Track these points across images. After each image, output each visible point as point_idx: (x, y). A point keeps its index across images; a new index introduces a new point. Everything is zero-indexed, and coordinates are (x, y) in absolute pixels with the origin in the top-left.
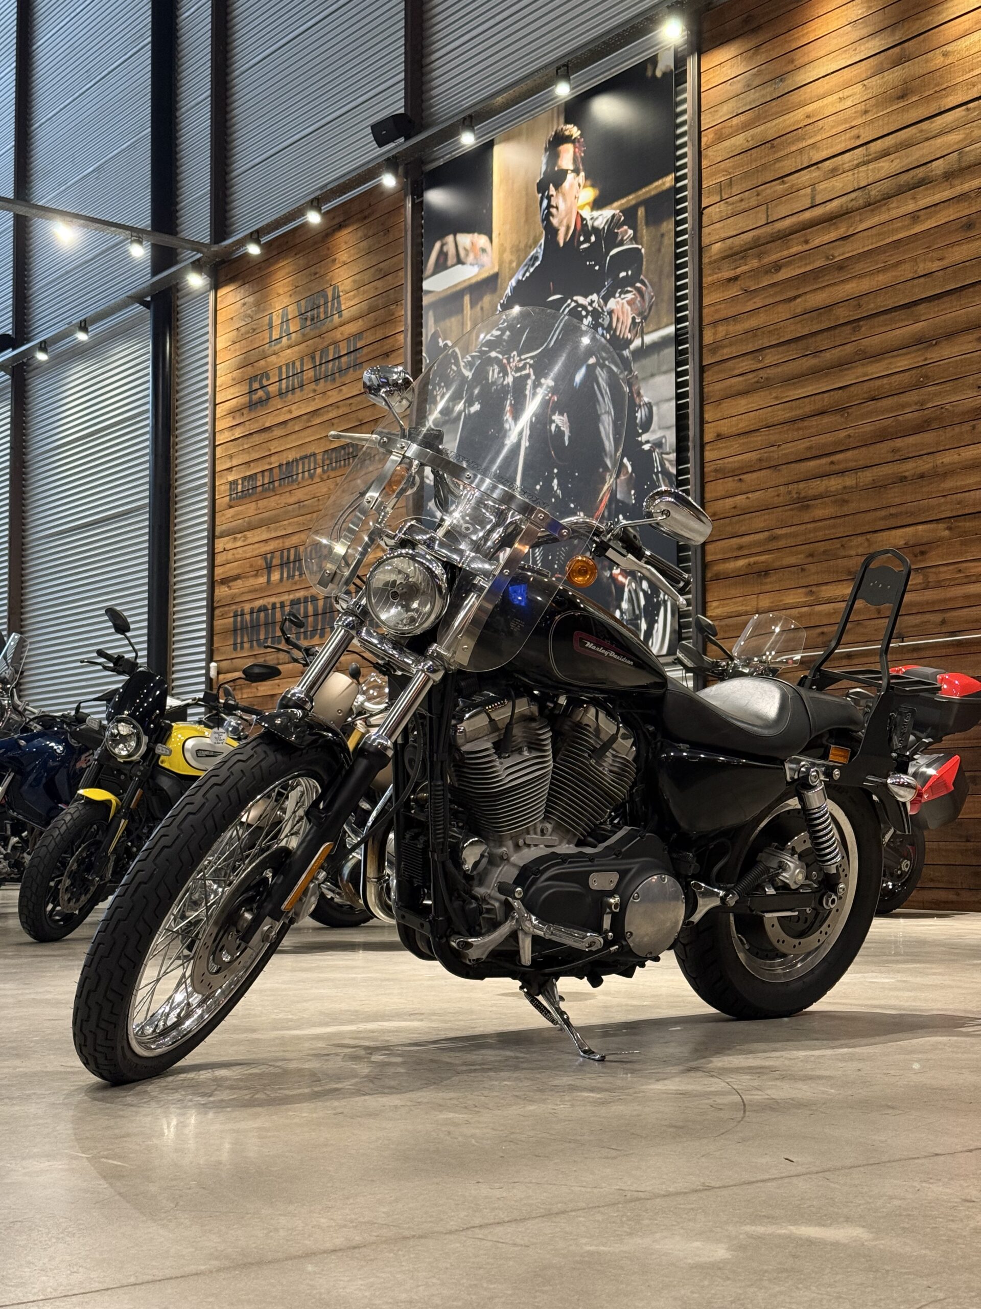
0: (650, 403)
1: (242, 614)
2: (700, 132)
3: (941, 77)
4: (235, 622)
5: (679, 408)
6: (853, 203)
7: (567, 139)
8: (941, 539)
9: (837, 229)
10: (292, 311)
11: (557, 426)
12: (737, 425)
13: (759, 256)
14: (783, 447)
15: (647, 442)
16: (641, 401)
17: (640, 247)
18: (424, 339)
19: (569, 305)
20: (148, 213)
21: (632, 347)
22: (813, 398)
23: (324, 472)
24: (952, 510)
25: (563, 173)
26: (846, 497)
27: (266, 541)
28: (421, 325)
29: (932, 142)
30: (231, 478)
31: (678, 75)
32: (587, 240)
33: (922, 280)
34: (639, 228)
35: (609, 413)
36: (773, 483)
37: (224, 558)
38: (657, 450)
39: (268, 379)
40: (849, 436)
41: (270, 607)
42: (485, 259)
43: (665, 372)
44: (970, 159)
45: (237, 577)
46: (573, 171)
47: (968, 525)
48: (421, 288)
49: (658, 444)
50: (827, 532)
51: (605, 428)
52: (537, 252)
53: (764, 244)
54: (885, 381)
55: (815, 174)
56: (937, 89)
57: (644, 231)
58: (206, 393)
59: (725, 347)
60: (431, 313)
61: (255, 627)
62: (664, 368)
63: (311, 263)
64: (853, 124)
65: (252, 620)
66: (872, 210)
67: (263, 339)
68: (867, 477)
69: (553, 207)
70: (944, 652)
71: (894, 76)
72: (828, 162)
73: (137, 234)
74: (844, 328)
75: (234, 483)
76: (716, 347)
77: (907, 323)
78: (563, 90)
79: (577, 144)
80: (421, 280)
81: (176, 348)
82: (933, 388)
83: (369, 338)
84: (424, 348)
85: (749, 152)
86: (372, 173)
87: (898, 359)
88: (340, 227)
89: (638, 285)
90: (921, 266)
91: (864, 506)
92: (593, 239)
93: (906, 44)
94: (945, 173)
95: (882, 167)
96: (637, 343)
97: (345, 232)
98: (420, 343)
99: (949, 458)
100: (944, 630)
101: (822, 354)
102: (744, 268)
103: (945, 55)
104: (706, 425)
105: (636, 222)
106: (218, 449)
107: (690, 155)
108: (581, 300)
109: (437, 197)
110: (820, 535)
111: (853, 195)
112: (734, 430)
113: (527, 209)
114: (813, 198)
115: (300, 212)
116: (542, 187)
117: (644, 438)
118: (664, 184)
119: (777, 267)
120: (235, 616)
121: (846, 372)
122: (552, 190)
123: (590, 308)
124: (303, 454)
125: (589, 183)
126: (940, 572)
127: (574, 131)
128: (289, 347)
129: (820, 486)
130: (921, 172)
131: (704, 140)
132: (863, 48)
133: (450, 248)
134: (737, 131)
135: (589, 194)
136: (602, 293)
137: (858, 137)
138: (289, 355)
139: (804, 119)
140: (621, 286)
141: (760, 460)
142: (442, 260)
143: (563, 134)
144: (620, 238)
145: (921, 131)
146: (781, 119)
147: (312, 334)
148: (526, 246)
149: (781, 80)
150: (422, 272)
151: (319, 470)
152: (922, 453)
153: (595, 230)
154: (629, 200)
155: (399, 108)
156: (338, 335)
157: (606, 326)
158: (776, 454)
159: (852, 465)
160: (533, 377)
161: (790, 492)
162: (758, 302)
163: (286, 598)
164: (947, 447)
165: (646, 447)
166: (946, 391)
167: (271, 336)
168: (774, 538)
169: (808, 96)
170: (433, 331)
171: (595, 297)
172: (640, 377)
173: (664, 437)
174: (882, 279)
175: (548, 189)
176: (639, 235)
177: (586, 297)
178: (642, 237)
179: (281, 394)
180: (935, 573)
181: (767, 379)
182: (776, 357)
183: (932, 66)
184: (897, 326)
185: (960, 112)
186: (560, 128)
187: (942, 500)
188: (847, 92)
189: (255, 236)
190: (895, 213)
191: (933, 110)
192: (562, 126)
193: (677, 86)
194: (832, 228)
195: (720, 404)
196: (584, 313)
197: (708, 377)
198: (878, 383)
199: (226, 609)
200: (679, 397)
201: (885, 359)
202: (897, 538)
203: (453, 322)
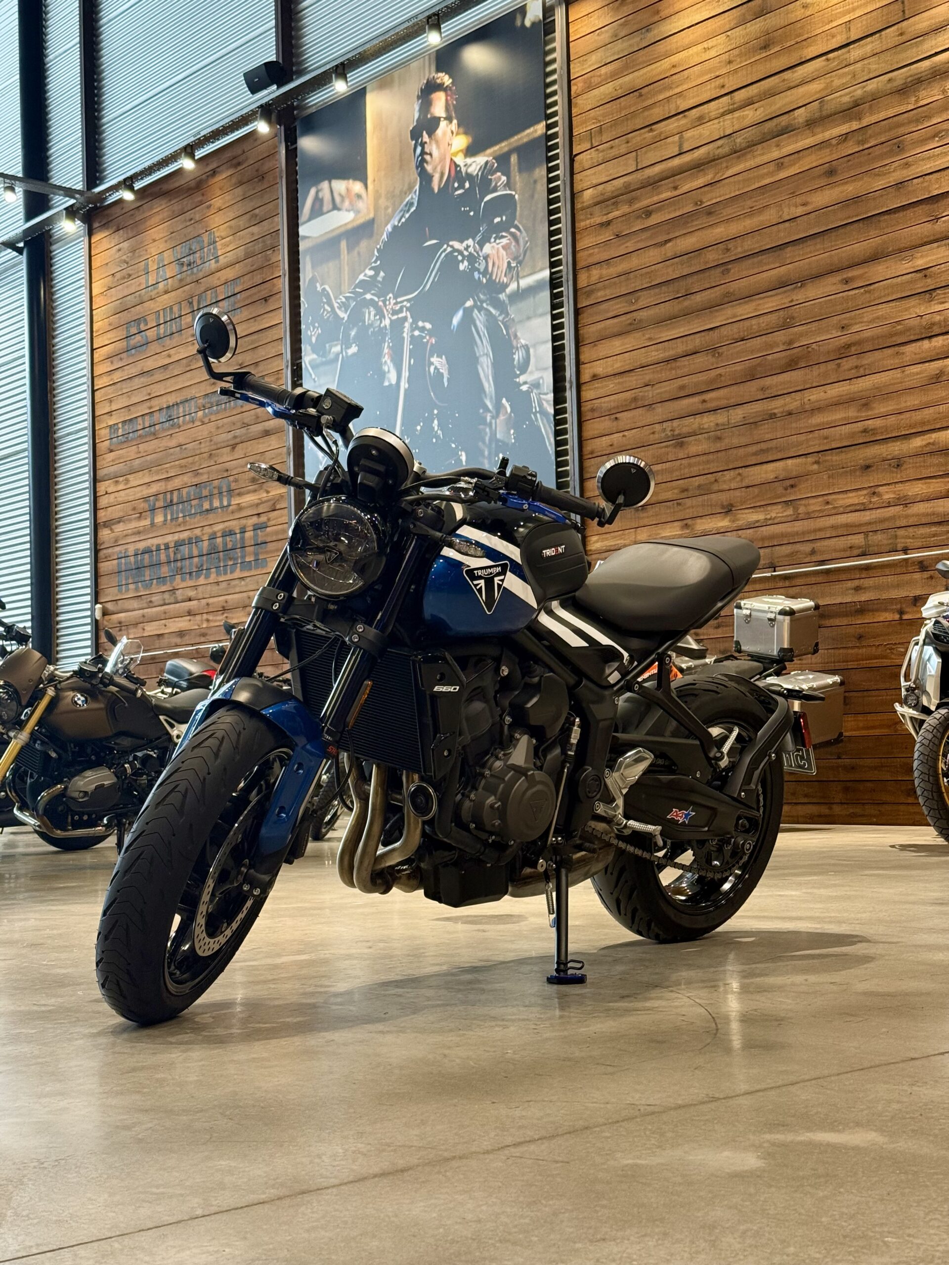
0: (527, 345)
1: (127, 556)
2: (569, 81)
3: (802, 28)
4: (119, 565)
5: (555, 349)
6: (720, 150)
7: (439, 87)
8: (808, 474)
9: (705, 175)
10: (168, 256)
11: (436, 368)
12: (612, 366)
13: (631, 202)
14: (657, 386)
15: (525, 383)
16: (517, 343)
17: (513, 193)
18: (301, 283)
19: (445, 250)
20: (20, 159)
21: (508, 290)
22: (685, 338)
23: (205, 416)
24: (820, 445)
25: (436, 121)
26: (718, 433)
27: (147, 484)
28: (298, 270)
29: (793, 91)
30: (112, 422)
31: (547, 26)
32: (461, 186)
33: (787, 224)
34: (512, 174)
35: (487, 355)
36: (648, 421)
37: (106, 501)
38: (535, 391)
39: (147, 324)
40: (721, 375)
41: (154, 548)
42: (361, 205)
43: (541, 315)
44: (830, 108)
46: (445, 119)
47: (835, 458)
48: (297, 234)
49: (536, 385)
50: (701, 467)
51: (483, 370)
52: (412, 198)
53: (634, 190)
54: (754, 321)
55: (683, 122)
56: (799, 40)
57: (517, 178)
58: (84, 339)
59: (599, 290)
60: (308, 259)
61: (140, 568)
62: (540, 311)
63: (186, 210)
64: (717, 74)
65: (136, 562)
66: (739, 157)
67: (140, 285)
68: (738, 414)
69: (427, 154)
70: (813, 580)
71: (755, 27)
72: (694, 111)
73: (10, 181)
74: (713, 272)
75: (114, 427)
76: (590, 290)
77: (773, 266)
78: (434, 39)
79: (449, 92)
80: (297, 226)
81: (50, 293)
82: (800, 328)
83: (247, 282)
84: (301, 292)
85: (618, 101)
86: (246, 119)
87: (766, 300)
88: (214, 173)
89: (513, 230)
90: (786, 210)
91: (735, 441)
92: (467, 185)
94: (807, 121)
95: (747, 115)
97: (219, 178)
98: (298, 288)
99: (815, 396)
100: (814, 559)
101: (693, 297)
102: (617, 213)
103: (804, 7)
104: (582, 366)
105: (509, 168)
106: (97, 393)
107: (560, 103)
108: (457, 245)
109: (309, 144)
110: (695, 470)
111: (720, 143)
112: (610, 371)
113: (401, 155)
114: (680, 146)
115: (174, 158)
116: (416, 134)
118: (536, 131)
119: (647, 212)
120: (119, 558)
121: (717, 314)
122: (426, 137)
123: (466, 253)
124: (183, 398)
125: (461, 130)
126: (809, 505)
127: (447, 80)
128: (166, 292)
129: (693, 423)
130: (784, 121)
131: (573, 88)
133: (325, 194)
134: (606, 79)
136: (478, 239)
137: (723, 86)
138: (166, 300)
139: (670, 69)
140: (497, 231)
141: (635, 399)
142: (317, 206)
143: (435, 82)
144: (493, 184)
145: (784, 80)
146: (649, 68)
147: (189, 280)
148: (401, 192)
149: (647, 31)
150: (297, 217)
151: (200, 413)
152: (791, 390)
153: (469, 177)
154: (503, 147)
155: (271, 55)
156: (214, 280)
157: (482, 270)
158: (650, 394)
159: (724, 403)
160: (410, 320)
161: (664, 430)
162: (630, 245)
163: (170, 539)
164: (815, 385)
165: (524, 388)
166: (811, 331)
167: (147, 281)
169: (674, 46)
170: (311, 276)
171: (470, 242)
172: (516, 320)
173: (542, 378)
174: (748, 224)
175: (422, 136)
176: (512, 181)
177: (462, 242)
178: (515, 183)
179: (159, 338)
180: (805, 505)
181: (640, 321)
182: (649, 300)
183: (793, 17)
184: (765, 268)
185: (820, 62)
186: (431, 76)
187: (811, 436)
188: (710, 43)
189: (127, 183)
190: (759, 160)
191: (794, 60)
192: (433, 74)
193: (546, 34)
194: (701, 173)
195: (595, 345)
196: (460, 258)
197: (585, 319)
198: (747, 323)
199: (110, 550)
200: (555, 339)
201: (752, 300)
202: (768, 472)
203: (330, 267)
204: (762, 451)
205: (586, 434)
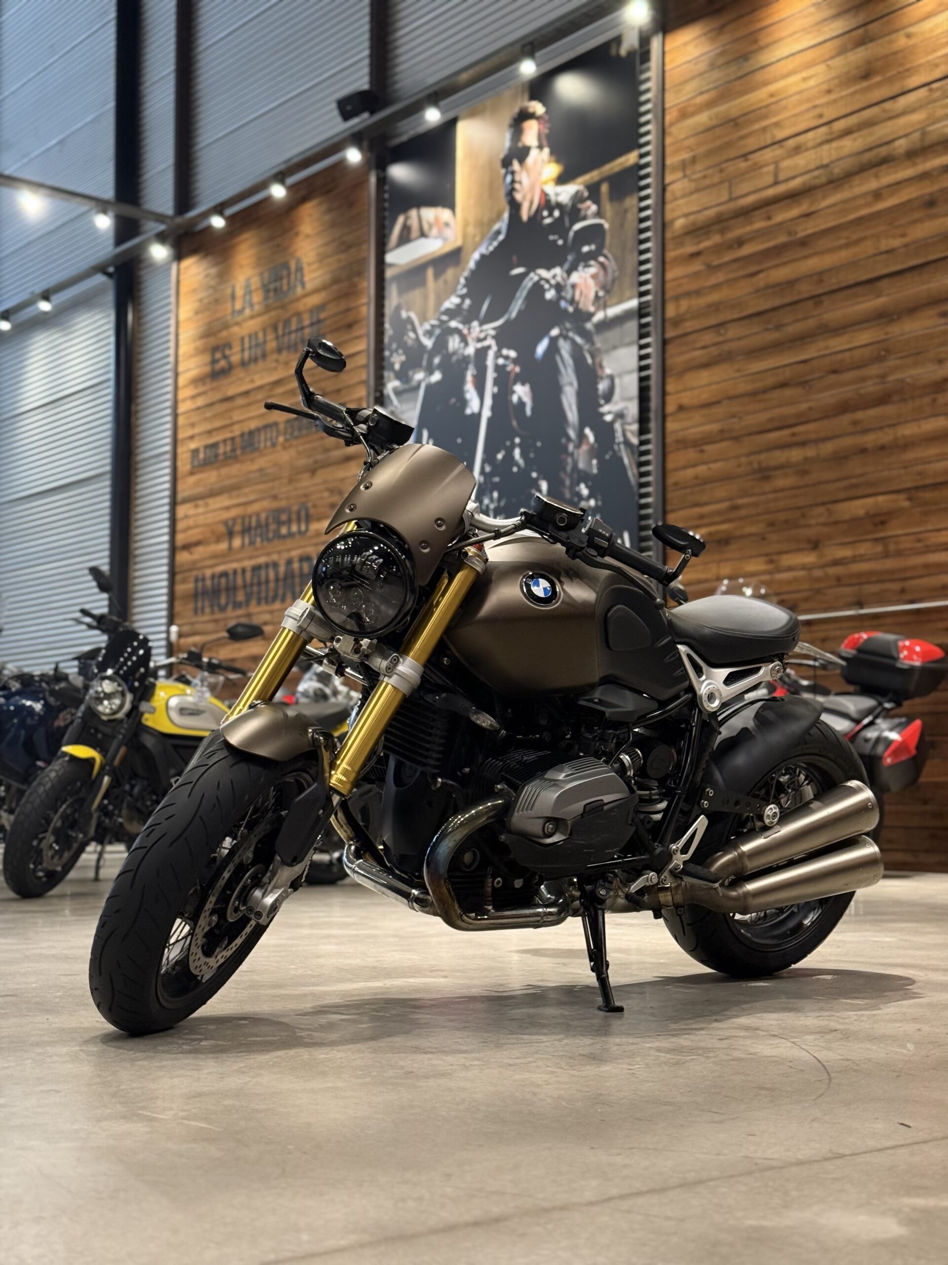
0: (612, 375)
1: (204, 579)
2: (663, 111)
3: (904, 58)
4: (196, 588)
5: (642, 380)
6: (816, 180)
7: (530, 116)
8: (901, 510)
9: (800, 206)
10: (255, 282)
11: (520, 399)
12: (698, 397)
13: (722, 232)
14: (745, 418)
15: (609, 413)
16: (603, 373)
17: (603, 222)
18: (386, 310)
19: (532, 278)
20: (111, 184)
21: (595, 319)
22: (775, 371)
23: (286, 440)
24: (913, 481)
26: (807, 467)
27: (228, 508)
28: (384, 298)
29: (893, 121)
30: (193, 445)
31: (644, 54)
33: (885, 256)
34: (603, 203)
35: (571, 384)
36: (734, 454)
37: (185, 524)
38: (619, 421)
39: (230, 349)
40: (810, 408)
41: (231, 572)
42: (449, 233)
43: (629, 344)
44: (932, 138)
45: (198, 543)
46: (537, 147)
47: (928, 495)
48: (384, 261)
49: (620, 415)
50: (788, 502)
51: (567, 400)
52: (501, 227)
53: (726, 220)
54: (847, 355)
55: (779, 152)
56: (901, 69)
57: (608, 206)
58: (168, 363)
59: (688, 321)
60: (393, 286)
61: (216, 592)
62: (627, 341)
63: (274, 236)
64: (816, 103)
65: (213, 585)
66: (835, 188)
67: (226, 310)
68: (828, 448)
69: (516, 182)
70: (903, 619)
71: (858, 56)
72: (792, 140)
73: (102, 206)
74: (805, 303)
75: (195, 452)
76: (678, 321)
77: (869, 297)
78: (528, 68)
79: (542, 121)
80: (384, 253)
81: (138, 317)
82: (894, 362)
83: (332, 309)
84: (386, 320)
85: (714, 130)
86: (337, 147)
87: (861, 333)
88: (304, 200)
89: (601, 259)
90: (884, 242)
91: (825, 477)
92: (557, 213)
93: (870, 27)
94: (907, 151)
95: (845, 146)
96: (599, 316)
97: (308, 205)
98: (383, 315)
100: (905, 598)
101: (784, 328)
102: (708, 243)
103: (909, 36)
104: (667, 397)
105: (600, 196)
106: (180, 418)
107: (654, 132)
108: (543, 273)
109: (400, 172)
110: (781, 505)
111: (816, 173)
112: (695, 402)
113: (491, 183)
115: (263, 185)
116: (506, 163)
117: (605, 409)
118: (627, 160)
119: (740, 242)
120: (197, 580)
121: (808, 346)
122: (516, 165)
123: (553, 282)
124: (265, 423)
125: (553, 158)
126: (900, 542)
127: (538, 108)
128: (252, 317)
129: (780, 456)
130: (883, 151)
131: (668, 118)
132: (826, 29)
133: (414, 222)
134: (701, 108)
135: (553, 170)
136: (565, 267)
137: (821, 116)
138: (252, 325)
139: (767, 98)
140: (585, 259)
141: (722, 431)
142: (405, 233)
143: (528, 111)
144: (583, 213)
145: (884, 111)
146: (745, 98)
147: (275, 305)
149: (745, 60)
150: (385, 245)
151: (281, 439)
152: (882, 425)
153: (559, 206)
154: (593, 176)
155: (364, 84)
156: (300, 306)
157: (569, 299)
158: (739, 425)
159: (813, 436)
161: (750, 463)
162: (720, 277)
163: (248, 564)
164: (907, 419)
165: (608, 418)
166: (907, 365)
167: (233, 307)
168: (735, 508)
169: (772, 75)
170: (395, 303)
171: (557, 271)
172: (603, 349)
173: (626, 408)
174: (844, 255)
175: (512, 164)
177: (549, 270)
178: (606, 212)
179: (244, 364)
180: (894, 543)
181: (729, 352)
182: (739, 331)
183: (895, 47)
184: (859, 301)
185: (923, 92)
186: (524, 105)
187: (903, 471)
188: (809, 73)
189: (219, 209)
190: (857, 191)
191: (896, 88)
192: (526, 103)
193: (640, 64)
194: (796, 204)
195: (681, 376)
196: (547, 286)
197: (671, 349)
198: (840, 356)
199: (187, 574)
200: (642, 369)
201: (845, 333)
202: (859, 507)
203: (416, 295)
204: (853, 486)
205: (670, 465)
